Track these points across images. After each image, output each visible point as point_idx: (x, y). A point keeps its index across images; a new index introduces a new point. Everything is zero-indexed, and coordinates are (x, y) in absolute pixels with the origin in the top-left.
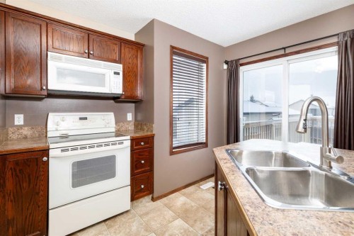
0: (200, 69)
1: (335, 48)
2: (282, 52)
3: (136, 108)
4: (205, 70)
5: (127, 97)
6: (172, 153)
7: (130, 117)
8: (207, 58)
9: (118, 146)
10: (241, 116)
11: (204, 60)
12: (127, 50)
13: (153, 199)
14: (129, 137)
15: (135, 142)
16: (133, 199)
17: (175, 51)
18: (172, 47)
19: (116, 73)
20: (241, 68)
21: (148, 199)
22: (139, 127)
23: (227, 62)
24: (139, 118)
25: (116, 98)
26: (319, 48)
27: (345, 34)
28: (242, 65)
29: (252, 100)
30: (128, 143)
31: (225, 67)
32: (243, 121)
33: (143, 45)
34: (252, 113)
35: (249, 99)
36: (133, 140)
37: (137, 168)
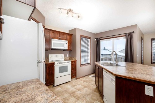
0: (88, 41)
1: (125, 37)
2: (112, 37)
3: (69, 53)
4: (90, 41)
5: (68, 50)
6: (81, 66)
7: (67, 56)
8: (90, 38)
9: (68, 63)
10: (101, 55)
11: (89, 38)
12: (68, 36)
13: (76, 79)
14: (70, 61)
15: (72, 62)
16: (72, 78)
17: (81, 36)
18: (81, 35)
19: (66, 43)
20: (101, 40)
21: (75, 78)
22: (71, 59)
23: (96, 38)
24: (70, 56)
25: (65, 50)
26: (121, 36)
27: (127, 33)
28: (101, 39)
29: (105, 49)
30: (70, 63)
31: (96, 40)
32: (101, 57)
33: (72, 35)
34: (104, 55)
35: (103, 48)
36: (71, 62)
37: (73, 70)
